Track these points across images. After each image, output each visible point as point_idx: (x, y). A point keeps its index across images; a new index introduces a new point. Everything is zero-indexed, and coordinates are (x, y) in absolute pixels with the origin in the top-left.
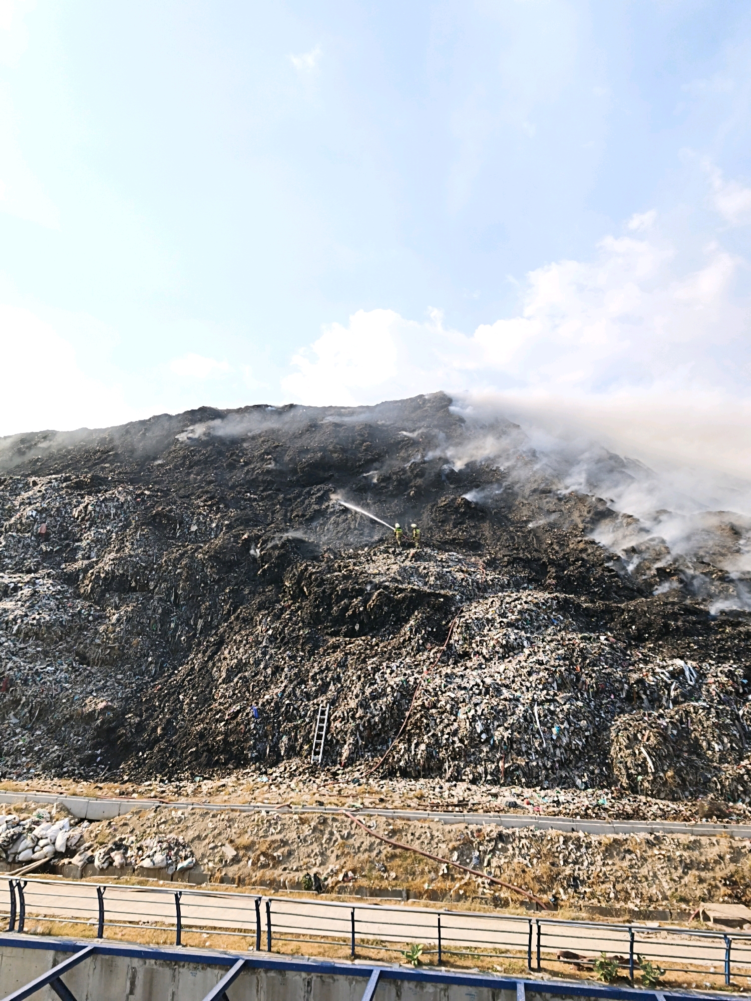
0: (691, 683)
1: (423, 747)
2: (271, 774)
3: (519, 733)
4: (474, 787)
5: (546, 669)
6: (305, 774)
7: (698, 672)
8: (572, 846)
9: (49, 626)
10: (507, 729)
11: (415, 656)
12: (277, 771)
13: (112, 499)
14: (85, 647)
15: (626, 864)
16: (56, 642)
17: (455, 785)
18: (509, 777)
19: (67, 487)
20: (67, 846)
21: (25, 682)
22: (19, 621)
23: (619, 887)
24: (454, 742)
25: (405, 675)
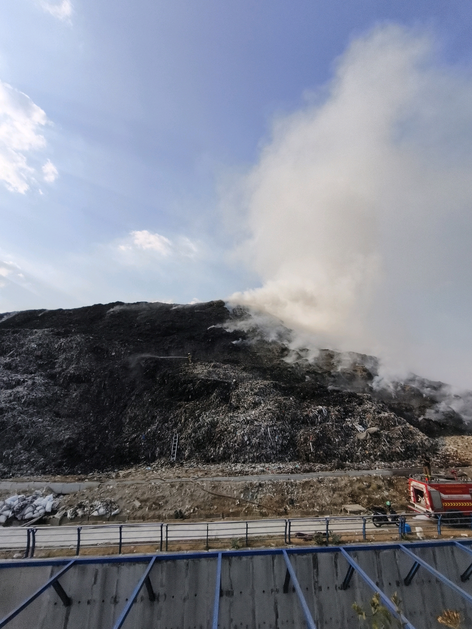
0: (326, 415)
1: (222, 449)
2: (152, 466)
3: (262, 440)
4: (244, 465)
5: (271, 412)
6: (168, 464)
7: (327, 411)
8: (289, 486)
9: (41, 399)
10: (257, 438)
11: (216, 409)
12: (154, 465)
13: (74, 340)
14: (59, 409)
15: (311, 491)
16: (44, 407)
17: (236, 465)
18: (258, 460)
19: (52, 334)
20: (52, 508)
21: (27, 427)
22: (25, 397)
23: (310, 501)
24: (235, 446)
25: (212, 417)
